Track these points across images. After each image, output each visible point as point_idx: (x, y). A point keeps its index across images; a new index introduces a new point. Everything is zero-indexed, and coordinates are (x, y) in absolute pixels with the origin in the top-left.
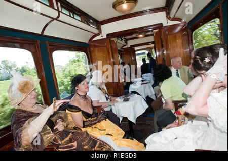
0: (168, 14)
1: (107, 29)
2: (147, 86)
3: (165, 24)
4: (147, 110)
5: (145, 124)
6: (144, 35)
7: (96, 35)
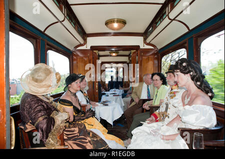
0: (145, 40)
1: (92, 42)
2: (119, 99)
3: (141, 47)
4: (122, 115)
5: (115, 131)
7: (81, 45)
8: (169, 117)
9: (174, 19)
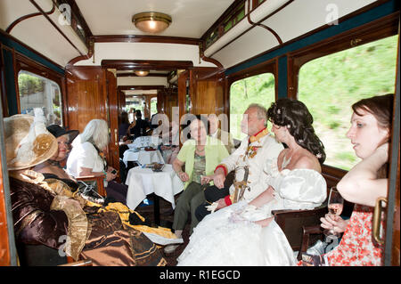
0: (202, 51)
1: (104, 52)
3: (196, 64)
6: (147, 73)
7: (82, 57)
8: (249, 190)
9: (259, 24)
